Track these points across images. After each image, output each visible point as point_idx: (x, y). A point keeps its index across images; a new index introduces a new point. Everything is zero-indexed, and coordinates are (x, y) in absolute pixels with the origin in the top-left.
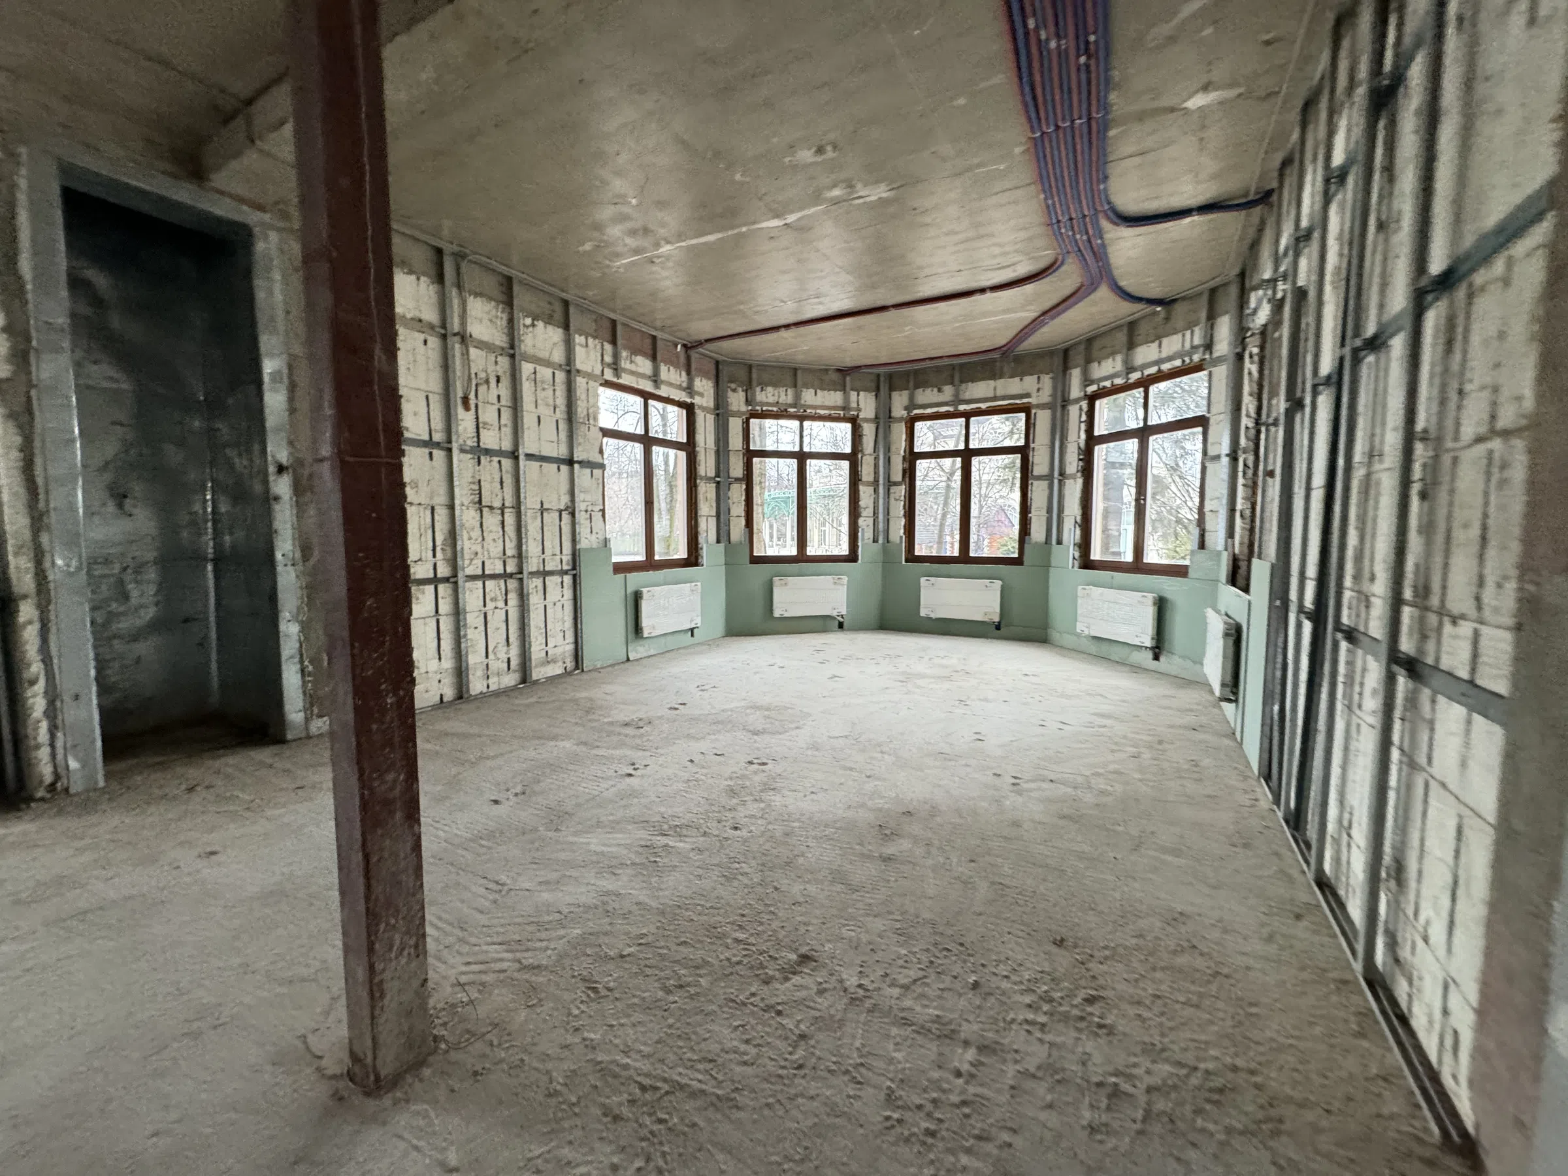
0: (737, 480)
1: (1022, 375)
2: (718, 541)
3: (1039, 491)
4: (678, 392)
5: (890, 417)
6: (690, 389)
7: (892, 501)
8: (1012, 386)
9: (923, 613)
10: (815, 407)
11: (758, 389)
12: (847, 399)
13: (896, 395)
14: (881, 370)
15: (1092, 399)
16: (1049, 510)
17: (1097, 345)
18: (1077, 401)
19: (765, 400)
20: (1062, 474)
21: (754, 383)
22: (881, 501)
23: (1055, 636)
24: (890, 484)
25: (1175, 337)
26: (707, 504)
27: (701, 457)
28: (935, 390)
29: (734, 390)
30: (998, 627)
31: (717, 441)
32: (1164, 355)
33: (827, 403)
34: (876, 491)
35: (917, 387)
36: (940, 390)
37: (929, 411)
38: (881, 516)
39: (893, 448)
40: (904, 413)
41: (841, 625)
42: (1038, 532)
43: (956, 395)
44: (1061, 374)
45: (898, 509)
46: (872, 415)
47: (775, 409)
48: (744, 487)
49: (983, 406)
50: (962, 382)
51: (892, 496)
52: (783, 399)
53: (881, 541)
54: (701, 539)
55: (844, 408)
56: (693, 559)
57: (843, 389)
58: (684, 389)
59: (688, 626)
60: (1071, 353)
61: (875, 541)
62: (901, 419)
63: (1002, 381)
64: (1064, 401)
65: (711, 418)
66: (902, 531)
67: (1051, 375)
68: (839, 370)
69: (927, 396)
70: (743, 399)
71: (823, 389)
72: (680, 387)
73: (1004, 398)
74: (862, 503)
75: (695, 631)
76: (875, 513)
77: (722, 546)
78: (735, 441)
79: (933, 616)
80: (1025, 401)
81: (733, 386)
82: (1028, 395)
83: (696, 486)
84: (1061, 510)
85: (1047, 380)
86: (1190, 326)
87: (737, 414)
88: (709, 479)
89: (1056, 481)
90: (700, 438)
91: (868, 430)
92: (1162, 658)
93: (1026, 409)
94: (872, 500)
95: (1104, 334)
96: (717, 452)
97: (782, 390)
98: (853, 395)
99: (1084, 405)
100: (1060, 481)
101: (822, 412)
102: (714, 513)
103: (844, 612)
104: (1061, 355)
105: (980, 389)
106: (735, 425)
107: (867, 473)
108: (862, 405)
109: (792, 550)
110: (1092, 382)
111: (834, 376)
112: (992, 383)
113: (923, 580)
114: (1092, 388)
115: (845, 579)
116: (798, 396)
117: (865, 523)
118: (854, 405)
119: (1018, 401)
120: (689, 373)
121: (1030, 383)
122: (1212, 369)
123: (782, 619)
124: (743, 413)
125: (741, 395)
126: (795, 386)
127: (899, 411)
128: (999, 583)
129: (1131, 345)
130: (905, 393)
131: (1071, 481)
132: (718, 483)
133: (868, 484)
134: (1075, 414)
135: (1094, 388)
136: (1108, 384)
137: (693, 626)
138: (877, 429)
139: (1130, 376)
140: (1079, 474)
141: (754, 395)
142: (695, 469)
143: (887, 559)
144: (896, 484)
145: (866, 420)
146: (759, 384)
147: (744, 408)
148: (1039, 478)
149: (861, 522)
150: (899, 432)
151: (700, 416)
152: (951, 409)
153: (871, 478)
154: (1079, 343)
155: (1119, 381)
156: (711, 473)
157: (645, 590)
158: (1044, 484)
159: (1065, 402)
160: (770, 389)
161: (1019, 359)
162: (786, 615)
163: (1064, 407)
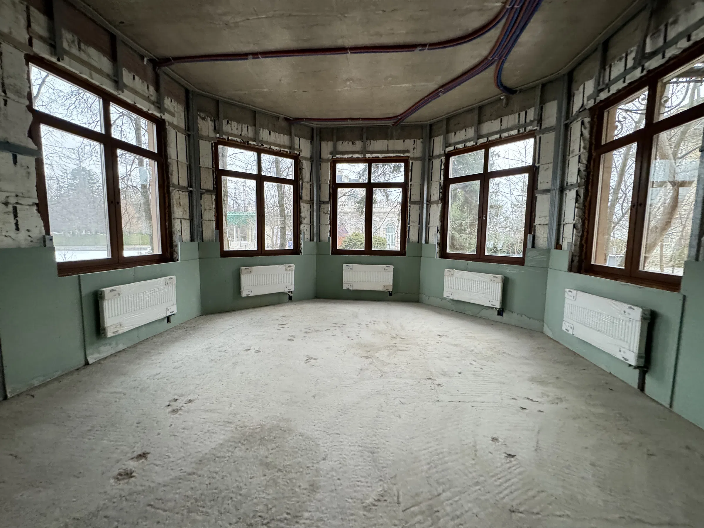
0: (208, 191)
1: (405, 138)
2: (192, 240)
3: (413, 211)
4: (146, 103)
5: (320, 158)
6: (159, 105)
7: (322, 213)
8: (398, 144)
9: (345, 287)
10: (270, 144)
11: (225, 122)
12: (292, 141)
13: (324, 144)
14: (315, 124)
15: (448, 156)
16: (420, 222)
17: (452, 122)
18: (439, 156)
19: (230, 131)
20: (429, 201)
21: (221, 116)
22: (315, 214)
23: (424, 298)
24: (321, 203)
25: (513, 116)
26: (181, 209)
27: (173, 168)
28: (350, 143)
29: (204, 119)
30: (390, 294)
31: (189, 157)
32: (504, 127)
33: (278, 142)
34: (312, 207)
35: (338, 140)
36: (353, 143)
37: (346, 156)
38: (315, 224)
39: (323, 179)
40: (330, 156)
41: (290, 298)
42: (413, 236)
43: (364, 147)
44: (428, 140)
45: (326, 219)
46: (308, 155)
47: (238, 140)
48: (214, 197)
49: (380, 156)
50: (367, 139)
51: (322, 211)
52: (244, 133)
53: (315, 240)
54: (176, 238)
55: (290, 148)
56: (168, 255)
57: (290, 134)
58: (153, 103)
59: (163, 315)
60: (434, 127)
61: (311, 240)
62: (328, 160)
63: (392, 140)
64: (429, 156)
65: (182, 138)
66: (329, 234)
67: (421, 140)
68: (286, 119)
69: (344, 146)
70: (211, 127)
71: (275, 131)
72: (147, 99)
73: (393, 152)
74: (302, 215)
75: (171, 318)
76: (311, 222)
77: (195, 244)
78: (206, 161)
79: (351, 288)
80: (406, 155)
81: (202, 115)
82: (408, 151)
83: (169, 193)
84: (428, 223)
85: (419, 142)
86: (525, 108)
87: (207, 138)
88: (182, 188)
89: (425, 206)
90: (172, 151)
91: (306, 166)
92: (504, 315)
93: (406, 161)
94: (309, 213)
95: (460, 114)
96: (189, 168)
97: (244, 126)
98: (296, 139)
99: (443, 159)
100: (427, 205)
101: (275, 148)
102: (187, 216)
103: (293, 290)
104: (428, 128)
105: (379, 145)
106: (205, 148)
107: (305, 194)
108: (302, 148)
109: (253, 246)
110: (450, 145)
111: (284, 124)
112: (386, 142)
113: (345, 266)
114: (448, 149)
115: (293, 266)
116: (256, 133)
117: (305, 228)
118: (297, 147)
119: (402, 155)
120: (157, 89)
121: (409, 143)
122: (542, 136)
123: (248, 297)
124: (212, 139)
125: (211, 124)
126: (255, 125)
127: (326, 154)
128: (392, 267)
129: (480, 122)
130: (330, 144)
131: (435, 205)
132: (191, 192)
133: (306, 202)
134: (437, 164)
135: (452, 148)
136: (460, 146)
137: (169, 314)
138: (312, 164)
139: (479, 140)
140: (440, 201)
141: (221, 125)
142: (168, 178)
143: (319, 253)
144: (324, 203)
145: (305, 158)
146: (225, 118)
147: (212, 134)
148: (415, 203)
149: (302, 227)
150: (326, 168)
151: (171, 134)
152: (360, 156)
153: (308, 198)
154: (441, 121)
155: (470, 144)
156: (184, 183)
157: (107, 290)
158: (417, 207)
159: (431, 157)
160: (234, 124)
161: (403, 128)
162: (251, 295)
163: (429, 160)
